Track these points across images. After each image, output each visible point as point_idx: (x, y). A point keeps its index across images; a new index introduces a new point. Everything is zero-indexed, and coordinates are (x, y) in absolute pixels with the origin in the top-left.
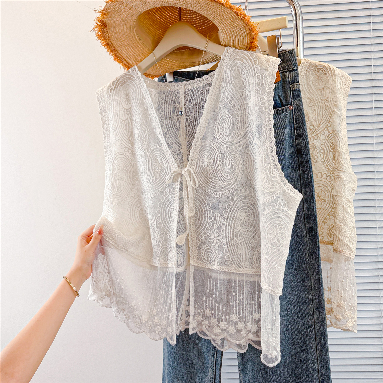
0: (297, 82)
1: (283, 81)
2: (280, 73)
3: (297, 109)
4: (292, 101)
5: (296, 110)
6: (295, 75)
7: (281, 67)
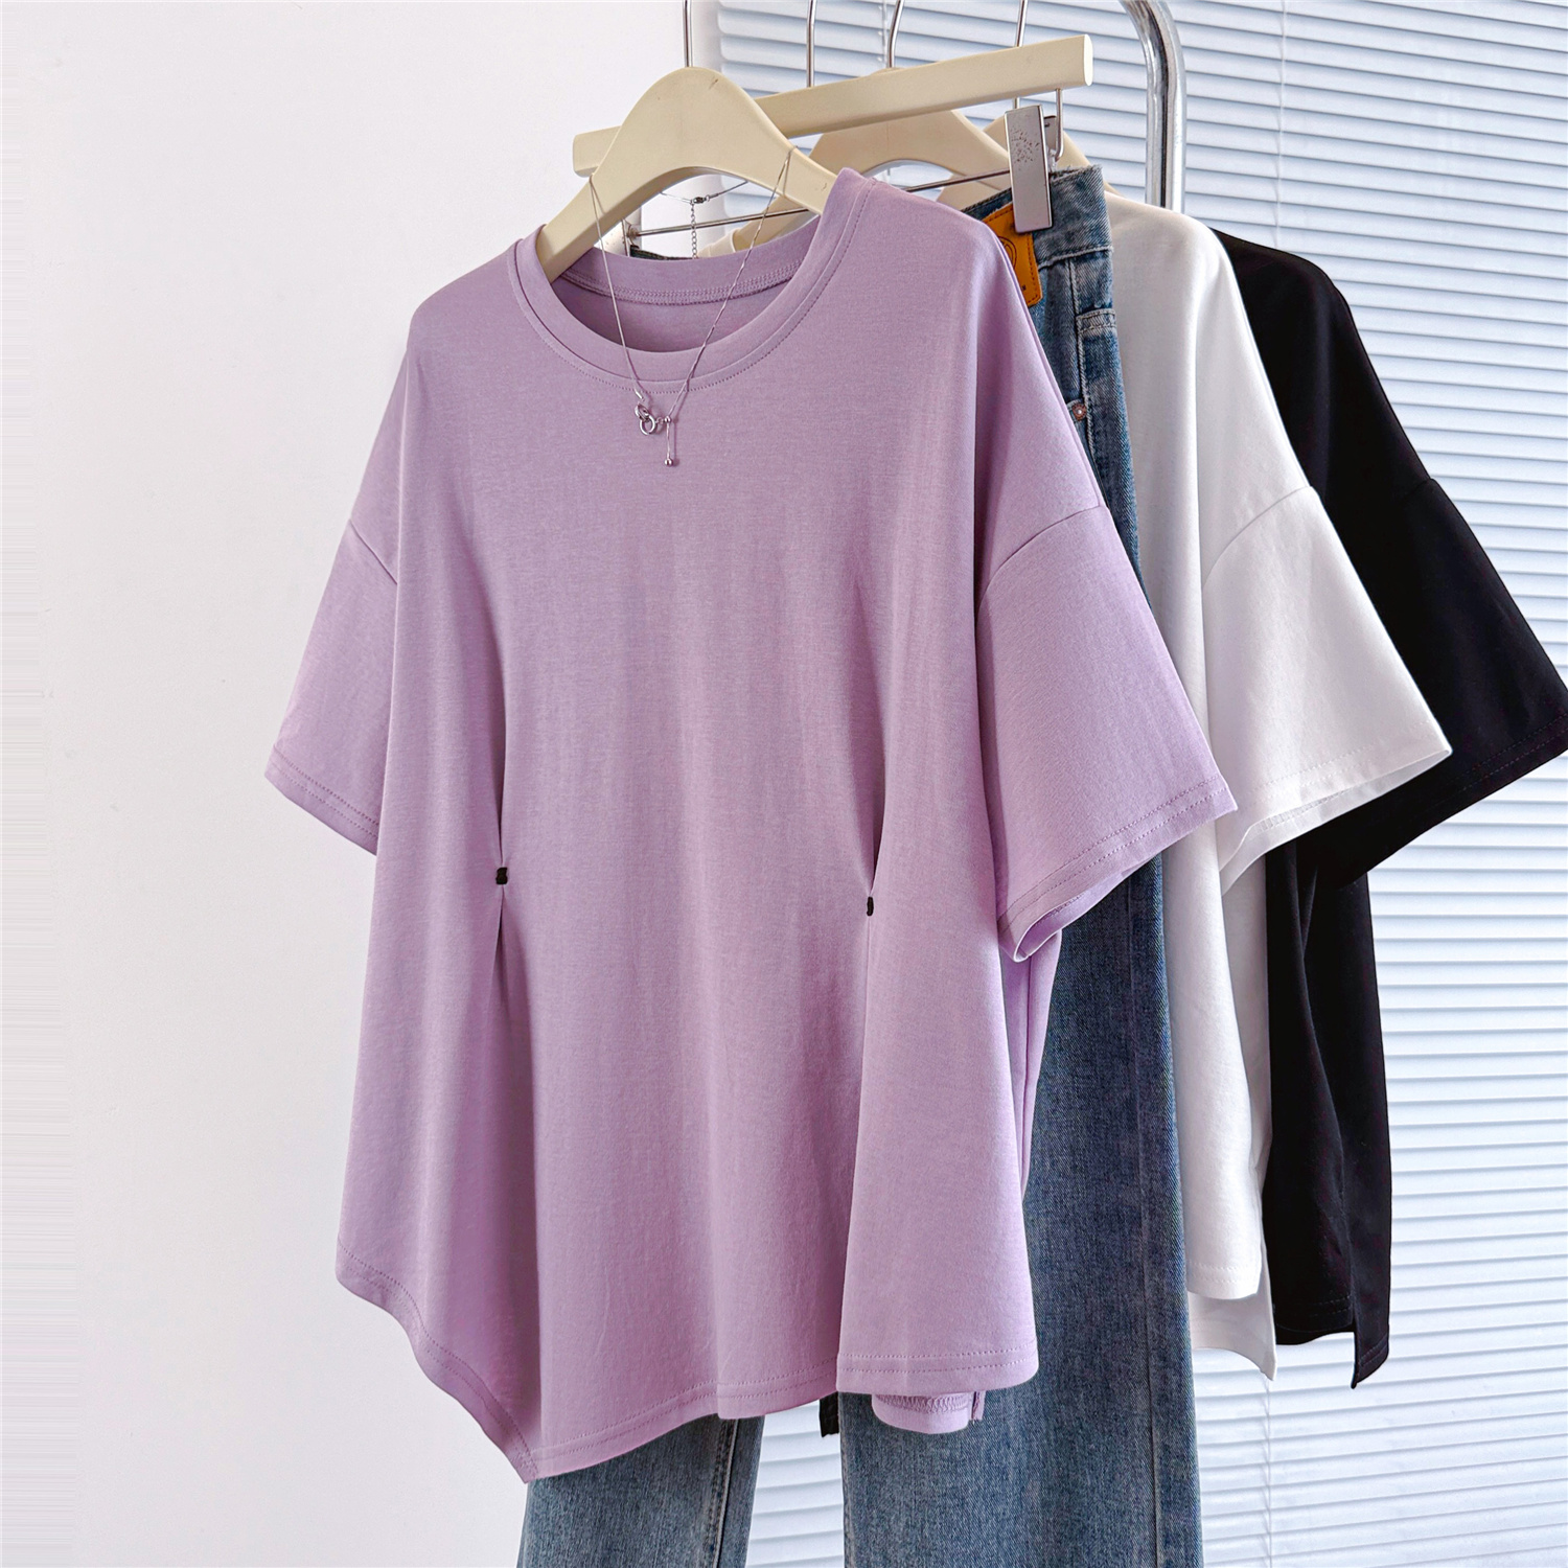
0: (1103, 307)
1: (1052, 303)
2: (1040, 270)
3: (1104, 416)
4: (1084, 382)
5: (1101, 422)
6: (1094, 275)
7: (1045, 246)
